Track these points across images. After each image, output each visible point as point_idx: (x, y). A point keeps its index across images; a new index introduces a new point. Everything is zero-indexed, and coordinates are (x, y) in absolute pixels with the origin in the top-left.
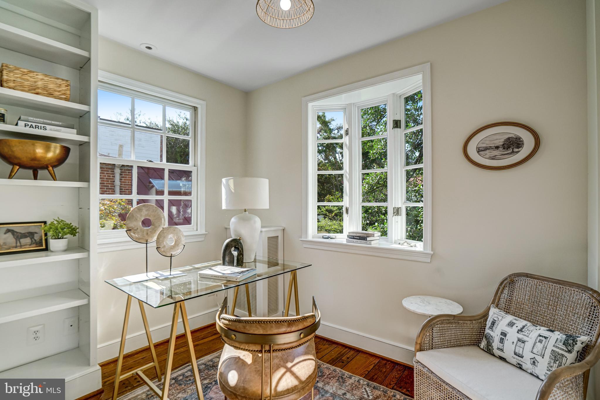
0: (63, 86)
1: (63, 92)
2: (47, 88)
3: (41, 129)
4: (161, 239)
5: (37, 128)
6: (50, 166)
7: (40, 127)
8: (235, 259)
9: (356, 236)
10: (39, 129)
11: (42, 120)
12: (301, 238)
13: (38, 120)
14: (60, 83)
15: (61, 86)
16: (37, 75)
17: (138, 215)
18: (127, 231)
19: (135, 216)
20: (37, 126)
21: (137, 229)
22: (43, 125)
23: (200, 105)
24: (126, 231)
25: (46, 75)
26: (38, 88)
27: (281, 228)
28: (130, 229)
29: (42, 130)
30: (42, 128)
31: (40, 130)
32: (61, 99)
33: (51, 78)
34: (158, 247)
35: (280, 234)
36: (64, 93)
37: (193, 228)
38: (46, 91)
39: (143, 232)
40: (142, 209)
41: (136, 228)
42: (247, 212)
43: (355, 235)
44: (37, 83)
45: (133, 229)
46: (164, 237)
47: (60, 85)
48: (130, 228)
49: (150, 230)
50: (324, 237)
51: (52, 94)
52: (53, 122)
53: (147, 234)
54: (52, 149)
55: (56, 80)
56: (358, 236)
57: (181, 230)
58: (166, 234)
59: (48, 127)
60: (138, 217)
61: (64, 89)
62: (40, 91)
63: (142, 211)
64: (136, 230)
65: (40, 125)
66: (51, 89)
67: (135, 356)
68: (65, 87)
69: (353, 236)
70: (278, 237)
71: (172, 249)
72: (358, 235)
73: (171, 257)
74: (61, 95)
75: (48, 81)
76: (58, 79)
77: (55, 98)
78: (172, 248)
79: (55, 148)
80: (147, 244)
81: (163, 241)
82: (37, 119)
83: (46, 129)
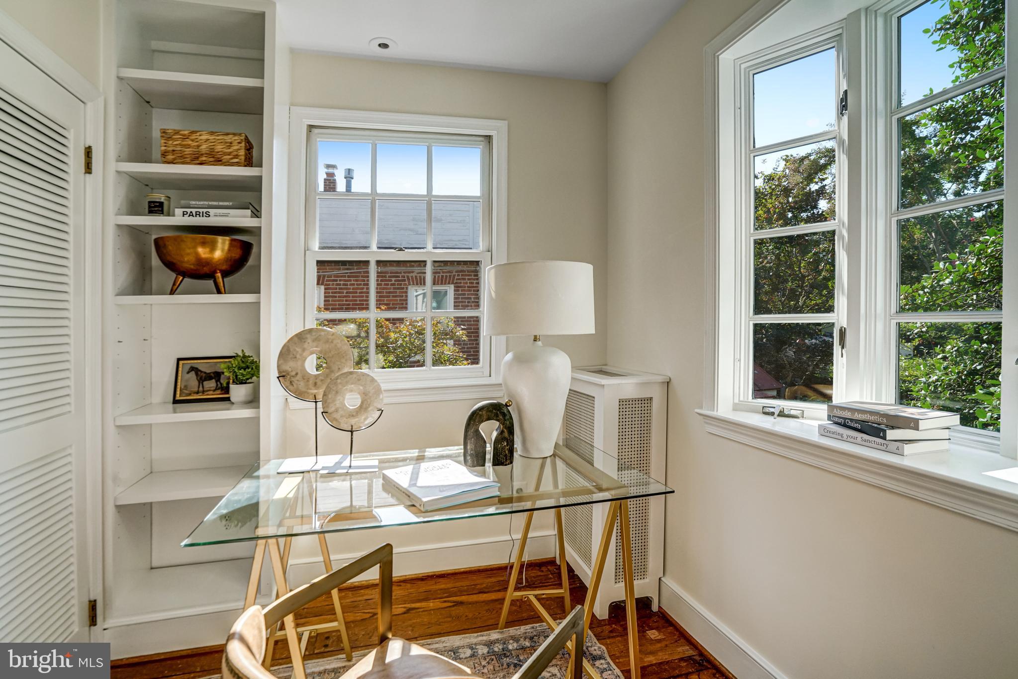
0: (235, 143)
1: (235, 153)
2: (213, 152)
3: (203, 216)
4: (330, 396)
5: (198, 216)
6: (218, 271)
7: (201, 214)
8: (489, 448)
9: (851, 420)
10: (200, 216)
11: (206, 203)
12: (701, 408)
13: (202, 203)
14: (229, 141)
15: (233, 145)
16: (200, 135)
17: (298, 349)
18: (280, 378)
19: (291, 350)
20: (185, 213)
21: (297, 374)
22: (205, 210)
23: (497, 130)
24: (278, 377)
25: (212, 133)
26: (202, 155)
27: (660, 379)
28: (284, 374)
29: (205, 218)
30: (204, 214)
31: (201, 218)
32: (232, 164)
33: (218, 136)
34: (326, 411)
35: (657, 395)
36: (237, 155)
37: (483, 372)
38: (213, 157)
39: (308, 381)
40: (307, 338)
41: (293, 373)
42: (539, 343)
43: (848, 415)
44: (201, 148)
45: (288, 374)
46: (337, 392)
47: (231, 143)
48: (284, 372)
49: (320, 378)
50: (767, 410)
51: (221, 161)
52: (221, 203)
53: (316, 384)
54: (219, 245)
55: (225, 137)
56: (857, 421)
57: (376, 378)
58: (340, 386)
59: (212, 212)
60: (297, 352)
61: (235, 148)
62: (204, 159)
63: (305, 342)
64: (293, 376)
65: (201, 210)
66: (218, 152)
67: (362, 591)
68: (237, 144)
69: (845, 419)
70: (651, 399)
71: (353, 416)
72: (857, 416)
73: (352, 432)
74: (232, 159)
75: (214, 140)
76: (227, 134)
77: (225, 165)
78: (354, 414)
79: (223, 243)
80: (316, 402)
81: (334, 401)
82: (200, 203)
83: (209, 216)
